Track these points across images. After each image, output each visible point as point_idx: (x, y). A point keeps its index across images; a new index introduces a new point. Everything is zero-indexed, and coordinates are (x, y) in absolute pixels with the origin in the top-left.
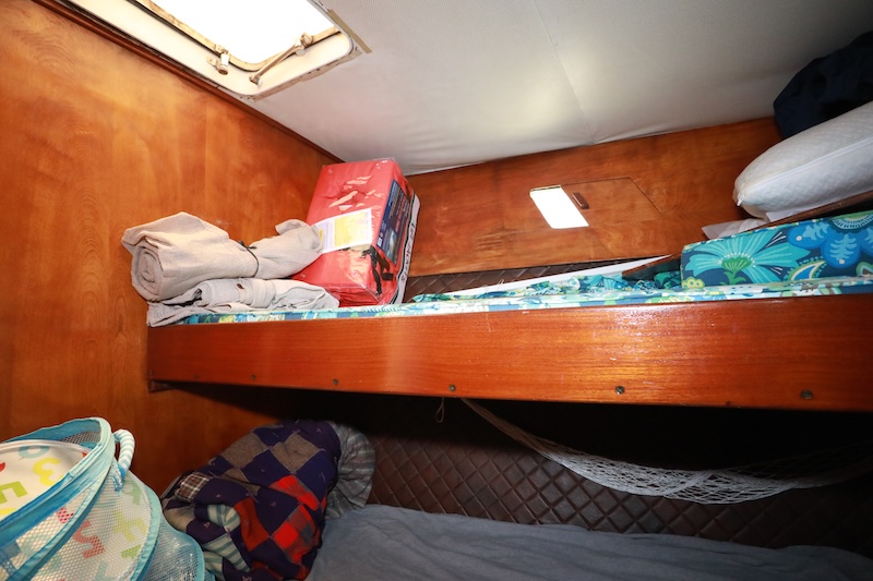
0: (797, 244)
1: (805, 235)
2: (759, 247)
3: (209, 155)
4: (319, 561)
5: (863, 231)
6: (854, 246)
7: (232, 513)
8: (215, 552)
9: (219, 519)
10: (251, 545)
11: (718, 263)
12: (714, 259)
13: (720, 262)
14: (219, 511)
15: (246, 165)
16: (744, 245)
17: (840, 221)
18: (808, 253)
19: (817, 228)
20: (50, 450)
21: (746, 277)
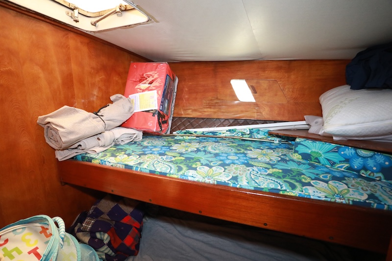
0: (341, 155)
1: (345, 152)
2: (327, 150)
3: (74, 67)
4: (141, 245)
5: (366, 159)
6: (362, 163)
7: (106, 235)
8: (102, 252)
9: (101, 237)
10: (116, 246)
11: (309, 152)
12: (308, 149)
13: (310, 151)
14: (101, 234)
15: (93, 68)
16: (321, 148)
17: (360, 151)
18: (344, 159)
19: (350, 151)
20: (26, 229)
21: (319, 161)
